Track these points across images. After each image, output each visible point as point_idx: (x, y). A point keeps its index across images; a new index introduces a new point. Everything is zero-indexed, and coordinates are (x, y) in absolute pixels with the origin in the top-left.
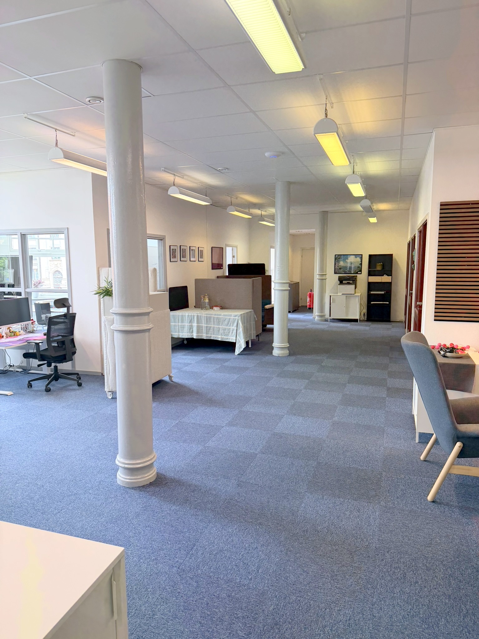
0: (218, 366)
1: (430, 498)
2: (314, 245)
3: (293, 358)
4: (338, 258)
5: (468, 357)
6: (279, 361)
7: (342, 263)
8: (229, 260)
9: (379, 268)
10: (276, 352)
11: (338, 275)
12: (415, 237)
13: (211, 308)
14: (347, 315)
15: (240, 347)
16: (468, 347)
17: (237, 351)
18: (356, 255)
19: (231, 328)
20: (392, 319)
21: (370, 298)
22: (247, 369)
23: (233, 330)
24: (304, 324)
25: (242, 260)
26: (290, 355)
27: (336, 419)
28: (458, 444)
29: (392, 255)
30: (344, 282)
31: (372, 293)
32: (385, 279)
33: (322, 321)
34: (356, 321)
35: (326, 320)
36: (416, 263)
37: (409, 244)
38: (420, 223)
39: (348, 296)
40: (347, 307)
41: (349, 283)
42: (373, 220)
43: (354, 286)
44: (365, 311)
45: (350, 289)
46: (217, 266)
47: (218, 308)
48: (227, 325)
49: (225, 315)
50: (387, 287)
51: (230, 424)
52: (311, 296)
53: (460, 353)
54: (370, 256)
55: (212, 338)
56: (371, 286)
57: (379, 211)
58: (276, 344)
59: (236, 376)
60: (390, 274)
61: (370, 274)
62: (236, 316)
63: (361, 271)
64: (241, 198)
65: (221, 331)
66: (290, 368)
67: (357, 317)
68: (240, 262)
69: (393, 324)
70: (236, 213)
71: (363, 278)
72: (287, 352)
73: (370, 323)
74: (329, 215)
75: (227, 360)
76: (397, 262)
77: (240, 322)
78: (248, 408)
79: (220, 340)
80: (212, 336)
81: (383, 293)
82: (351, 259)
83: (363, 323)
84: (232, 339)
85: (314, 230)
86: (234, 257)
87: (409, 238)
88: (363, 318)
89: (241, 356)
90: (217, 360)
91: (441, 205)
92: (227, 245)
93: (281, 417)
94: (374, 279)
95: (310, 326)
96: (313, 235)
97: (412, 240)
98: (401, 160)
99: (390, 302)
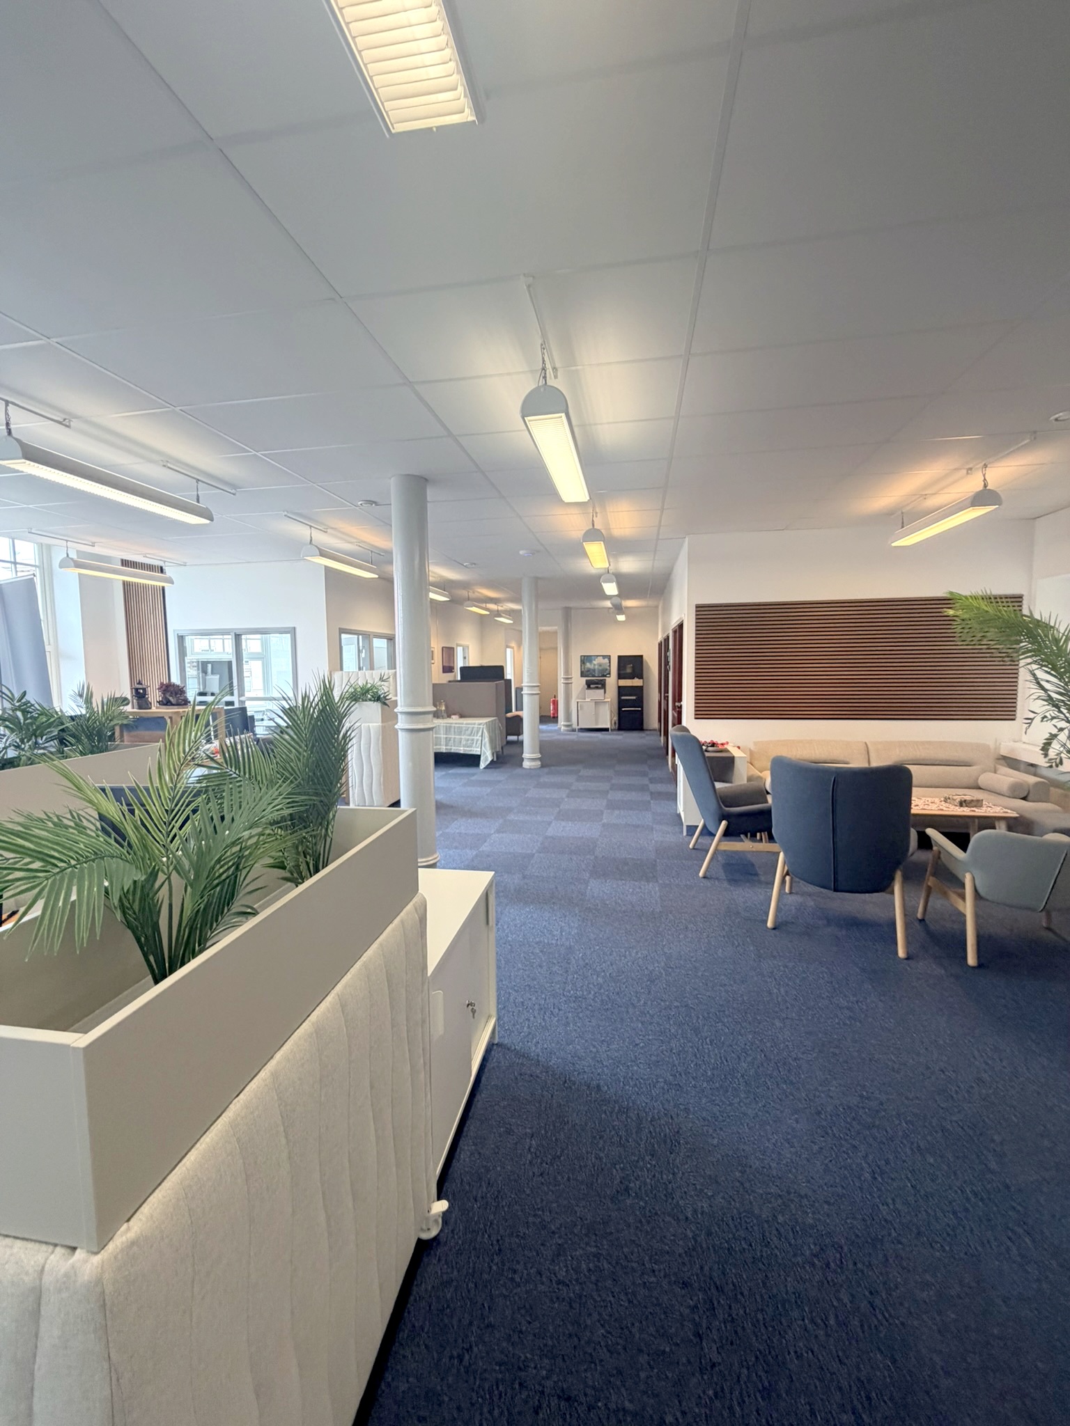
0: (466, 780)
1: (701, 874)
2: (557, 644)
3: (546, 770)
4: (585, 659)
5: (727, 751)
6: (531, 774)
7: (588, 665)
8: (460, 663)
9: (629, 670)
10: (526, 764)
11: (584, 679)
12: (668, 637)
13: (449, 716)
14: (597, 724)
15: (486, 760)
16: (728, 743)
17: (482, 765)
18: (604, 657)
19: (475, 738)
20: (645, 727)
21: (621, 704)
22: (500, 782)
23: (477, 740)
24: (549, 734)
25: (473, 662)
26: (542, 766)
27: (605, 821)
28: (724, 823)
29: (642, 656)
30: (592, 686)
31: (623, 698)
32: (636, 682)
33: (568, 731)
34: (606, 730)
35: (574, 730)
36: (671, 664)
37: (660, 645)
38: (674, 623)
39: (597, 703)
40: (597, 715)
41: (597, 688)
42: (621, 618)
43: (603, 690)
44: (616, 718)
45: (598, 694)
46: (448, 669)
47: (457, 717)
48: (470, 735)
49: (467, 724)
50: (639, 691)
51: (498, 831)
52: (555, 703)
53: (720, 747)
54: (620, 657)
55: (452, 751)
56: (621, 691)
57: (626, 608)
58: (526, 755)
59: (489, 790)
60: (641, 677)
61: (620, 676)
62: (480, 724)
63: (610, 674)
64: (479, 592)
65: (464, 742)
66: (545, 779)
67: (608, 726)
68: (471, 664)
69: (648, 732)
70: (474, 609)
71: (612, 681)
72: (539, 763)
73: (621, 732)
74: (573, 611)
75: (473, 775)
76: (647, 663)
77: (485, 731)
78: (511, 817)
79: (462, 752)
80: (453, 748)
81: (634, 698)
82: (600, 660)
83: (615, 732)
84: (475, 751)
85: (556, 628)
86: (465, 658)
87: (660, 638)
88: (613, 727)
89: (487, 770)
90: (462, 774)
91: (697, 607)
92: (458, 645)
93: (550, 823)
94: (623, 683)
95: (556, 737)
96: (556, 633)
97: (665, 640)
98: (654, 560)
99: (642, 708)
